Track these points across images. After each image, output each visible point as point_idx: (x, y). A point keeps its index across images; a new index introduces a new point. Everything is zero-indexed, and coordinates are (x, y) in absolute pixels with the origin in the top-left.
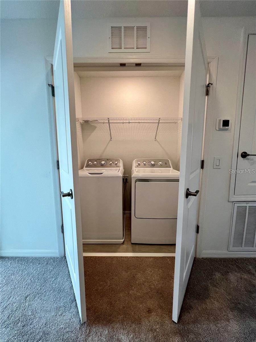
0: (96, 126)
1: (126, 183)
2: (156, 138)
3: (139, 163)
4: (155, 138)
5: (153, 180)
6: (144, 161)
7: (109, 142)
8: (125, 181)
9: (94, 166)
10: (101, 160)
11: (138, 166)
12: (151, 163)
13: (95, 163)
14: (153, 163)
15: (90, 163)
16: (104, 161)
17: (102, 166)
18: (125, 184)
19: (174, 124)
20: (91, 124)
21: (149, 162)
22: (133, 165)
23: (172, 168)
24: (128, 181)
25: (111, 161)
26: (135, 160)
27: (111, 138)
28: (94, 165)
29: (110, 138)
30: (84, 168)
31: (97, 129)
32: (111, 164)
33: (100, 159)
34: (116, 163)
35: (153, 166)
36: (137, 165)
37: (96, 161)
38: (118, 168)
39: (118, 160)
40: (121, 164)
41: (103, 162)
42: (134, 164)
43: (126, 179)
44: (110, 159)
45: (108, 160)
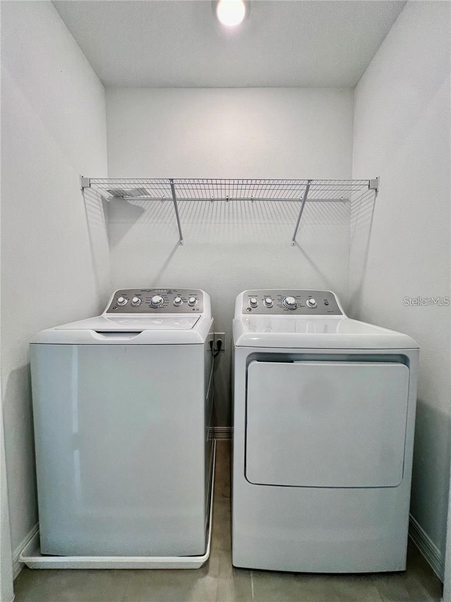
0: (143, 207)
1: (217, 354)
2: (296, 239)
3: (254, 300)
4: (294, 239)
5: (303, 357)
6: (266, 297)
7: (176, 247)
8: (215, 347)
9: (132, 308)
10: (152, 292)
11: (250, 309)
12: (287, 302)
13: (135, 299)
14: (291, 300)
15: (121, 299)
16: (159, 295)
17: (155, 308)
18: (215, 356)
19: (341, 203)
20: (131, 202)
21: (280, 298)
22: (236, 306)
23: (344, 316)
24: (225, 346)
25: (179, 295)
26: (243, 292)
27: (181, 238)
28: (132, 305)
29: (179, 239)
30: (105, 314)
31: (145, 215)
32: (177, 305)
33: (149, 291)
34: (192, 300)
35: (292, 309)
36: (250, 306)
37: (137, 295)
38: (197, 315)
39: (196, 294)
40: (205, 304)
41: (156, 299)
42: (241, 304)
43: (219, 343)
44: (175, 290)
45: (170, 292)
